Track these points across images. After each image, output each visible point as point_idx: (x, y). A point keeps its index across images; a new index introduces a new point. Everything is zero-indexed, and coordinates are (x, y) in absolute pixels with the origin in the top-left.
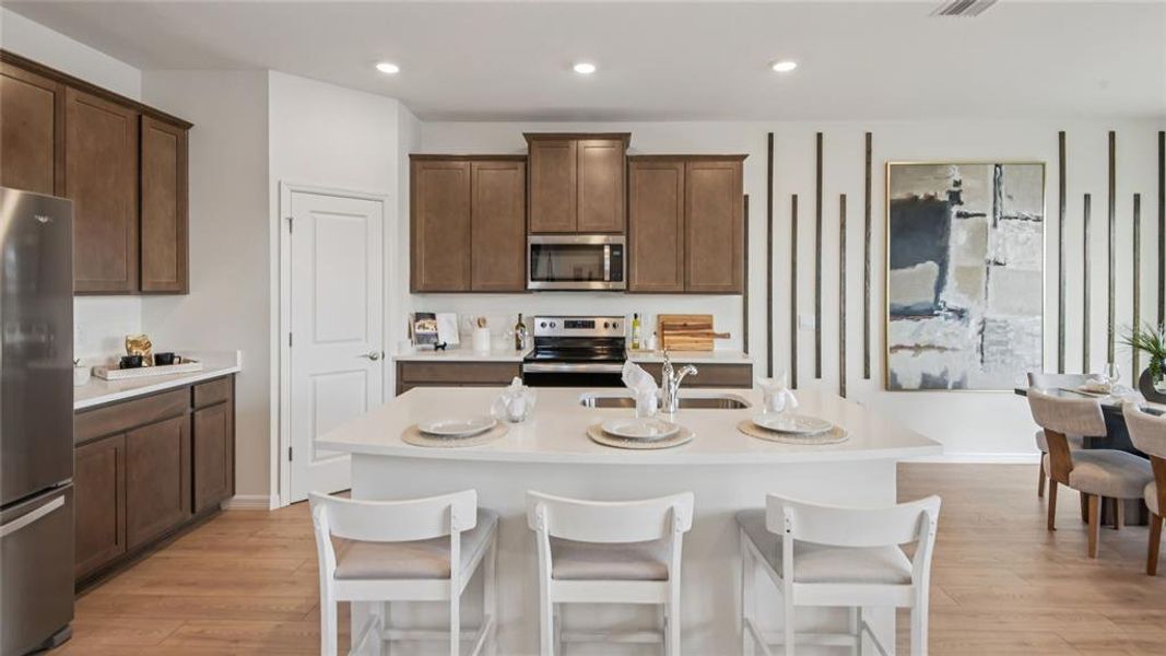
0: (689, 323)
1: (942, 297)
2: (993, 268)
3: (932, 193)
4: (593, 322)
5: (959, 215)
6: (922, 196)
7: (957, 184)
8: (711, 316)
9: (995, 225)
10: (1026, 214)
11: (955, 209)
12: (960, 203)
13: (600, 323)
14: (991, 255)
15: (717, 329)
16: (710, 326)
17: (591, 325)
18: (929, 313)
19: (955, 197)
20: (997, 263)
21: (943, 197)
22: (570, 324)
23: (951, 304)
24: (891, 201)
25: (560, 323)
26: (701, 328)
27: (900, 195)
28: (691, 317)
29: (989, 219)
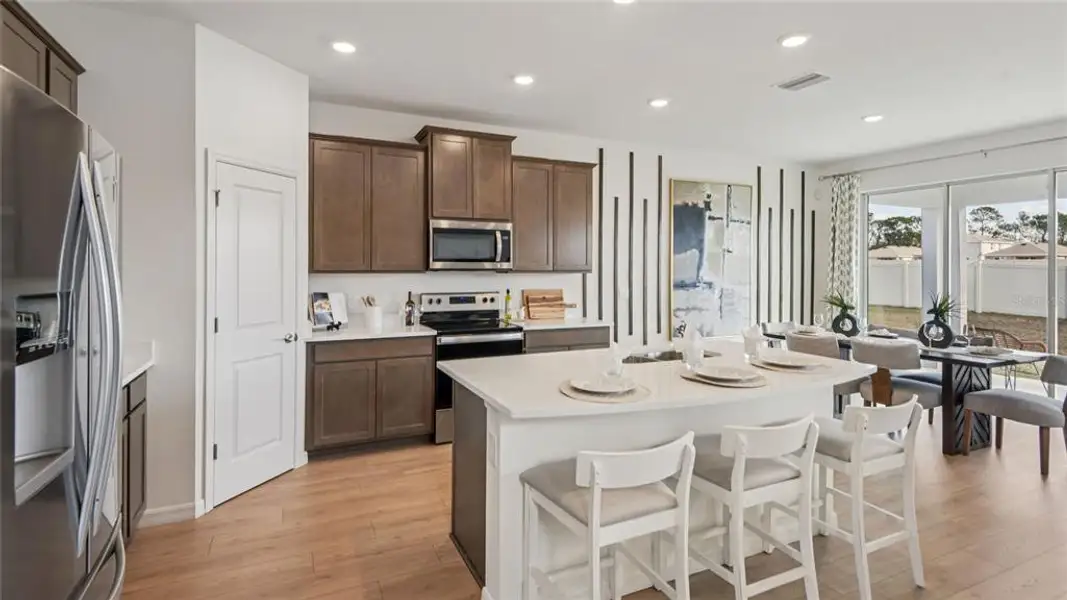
0: (547, 296)
1: (701, 274)
2: (727, 255)
3: (695, 202)
4: (474, 298)
5: (710, 218)
6: (690, 204)
7: (709, 196)
8: (561, 291)
9: (728, 226)
10: (743, 218)
11: (708, 214)
12: (710, 210)
13: (479, 298)
14: (725, 247)
15: (566, 301)
16: (561, 299)
17: (472, 300)
18: (694, 286)
19: (708, 206)
20: (729, 251)
21: (702, 205)
22: (454, 300)
23: (706, 279)
24: (675, 206)
25: (446, 299)
26: (555, 300)
27: (679, 202)
28: (547, 292)
29: (725, 221)
